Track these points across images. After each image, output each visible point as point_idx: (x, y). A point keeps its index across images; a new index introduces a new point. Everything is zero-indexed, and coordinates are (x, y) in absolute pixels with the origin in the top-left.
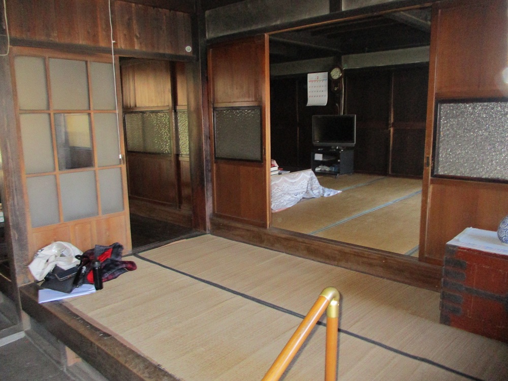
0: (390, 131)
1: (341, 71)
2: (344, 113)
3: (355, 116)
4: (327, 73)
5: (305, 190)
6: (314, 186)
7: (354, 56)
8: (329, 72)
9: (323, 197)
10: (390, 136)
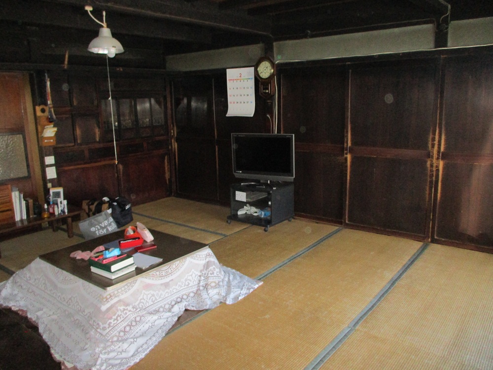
0: (346, 159)
1: (273, 64)
2: (279, 131)
3: (294, 135)
4: (253, 68)
5: (195, 289)
6: (210, 280)
7: (290, 42)
8: (256, 67)
9: (223, 304)
10: (347, 166)
